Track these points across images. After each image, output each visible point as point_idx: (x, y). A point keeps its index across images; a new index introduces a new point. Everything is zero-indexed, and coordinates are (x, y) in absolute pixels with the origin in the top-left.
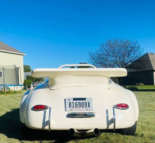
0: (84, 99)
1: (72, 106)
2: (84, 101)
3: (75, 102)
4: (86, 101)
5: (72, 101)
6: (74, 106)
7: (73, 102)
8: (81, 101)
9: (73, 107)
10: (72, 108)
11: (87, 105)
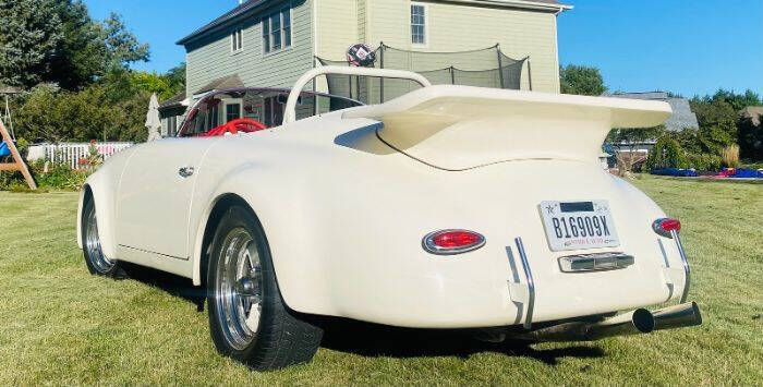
0: (588, 206)
1: (564, 234)
2: (590, 214)
3: (567, 215)
4: (596, 213)
5: (558, 213)
6: (570, 233)
7: (563, 219)
8: (583, 214)
9: (568, 236)
10: (564, 239)
11: (601, 227)
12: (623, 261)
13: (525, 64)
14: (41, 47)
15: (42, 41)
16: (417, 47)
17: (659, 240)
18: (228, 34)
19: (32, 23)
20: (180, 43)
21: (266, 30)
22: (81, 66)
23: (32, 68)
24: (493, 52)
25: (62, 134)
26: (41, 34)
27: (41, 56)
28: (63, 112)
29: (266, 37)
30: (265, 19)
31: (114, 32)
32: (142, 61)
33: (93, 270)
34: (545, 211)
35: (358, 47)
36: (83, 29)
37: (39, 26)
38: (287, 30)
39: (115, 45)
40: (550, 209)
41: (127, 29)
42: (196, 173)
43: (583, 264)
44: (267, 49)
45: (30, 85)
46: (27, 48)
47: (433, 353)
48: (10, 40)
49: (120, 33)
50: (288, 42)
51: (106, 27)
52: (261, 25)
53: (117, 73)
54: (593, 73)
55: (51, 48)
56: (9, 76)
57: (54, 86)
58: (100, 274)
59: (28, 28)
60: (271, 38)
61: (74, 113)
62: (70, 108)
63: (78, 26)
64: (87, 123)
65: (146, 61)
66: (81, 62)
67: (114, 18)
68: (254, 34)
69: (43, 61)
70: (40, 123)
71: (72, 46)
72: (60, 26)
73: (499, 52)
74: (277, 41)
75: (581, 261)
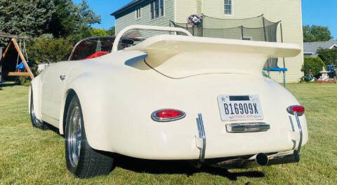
0: (246, 98)
1: (230, 112)
2: (247, 102)
3: (233, 102)
4: (251, 101)
5: (228, 101)
6: (234, 112)
7: (230, 105)
8: (243, 102)
9: (232, 113)
10: (230, 115)
11: (253, 108)
12: (263, 127)
13: (279, 24)
14: (44, 17)
15: (45, 13)
16: (228, 16)
17: (290, 117)
18: (134, 10)
19: (40, 5)
20: (112, 15)
21: (152, 8)
22: (65, 26)
23: (40, 27)
24: (261, 18)
25: (51, 58)
26: (44, 10)
27: (45, 21)
28: (51, 48)
29: (152, 11)
30: (152, 3)
31: (84, 9)
32: (97, 23)
33: (34, 125)
34: (220, 100)
35: (193, 16)
36: (67, 8)
37: (44, 6)
38: (162, 8)
39: (85, 16)
40: (223, 99)
41: (90, 8)
42: (66, 78)
43: (238, 129)
44: (153, 18)
45: (38, 35)
46: (37, 17)
47: (171, 173)
48: (29, 13)
49: (87, 10)
50: (162, 14)
51: (80, 7)
52: (150, 6)
53: (85, 29)
54: (325, 29)
55: (49, 17)
56: (29, 30)
57: (51, 36)
58: (37, 127)
59: (38, 7)
60: (154, 11)
61: (57, 48)
62: (54, 46)
63: (64, 6)
64: (62, 53)
65: (99, 23)
66: (65, 24)
67: (84, 3)
68: (146, 10)
69: (45, 24)
70: (41, 53)
71: (61, 16)
72: (54, 7)
73: (263, 18)
74: (157, 13)
75: (237, 127)
